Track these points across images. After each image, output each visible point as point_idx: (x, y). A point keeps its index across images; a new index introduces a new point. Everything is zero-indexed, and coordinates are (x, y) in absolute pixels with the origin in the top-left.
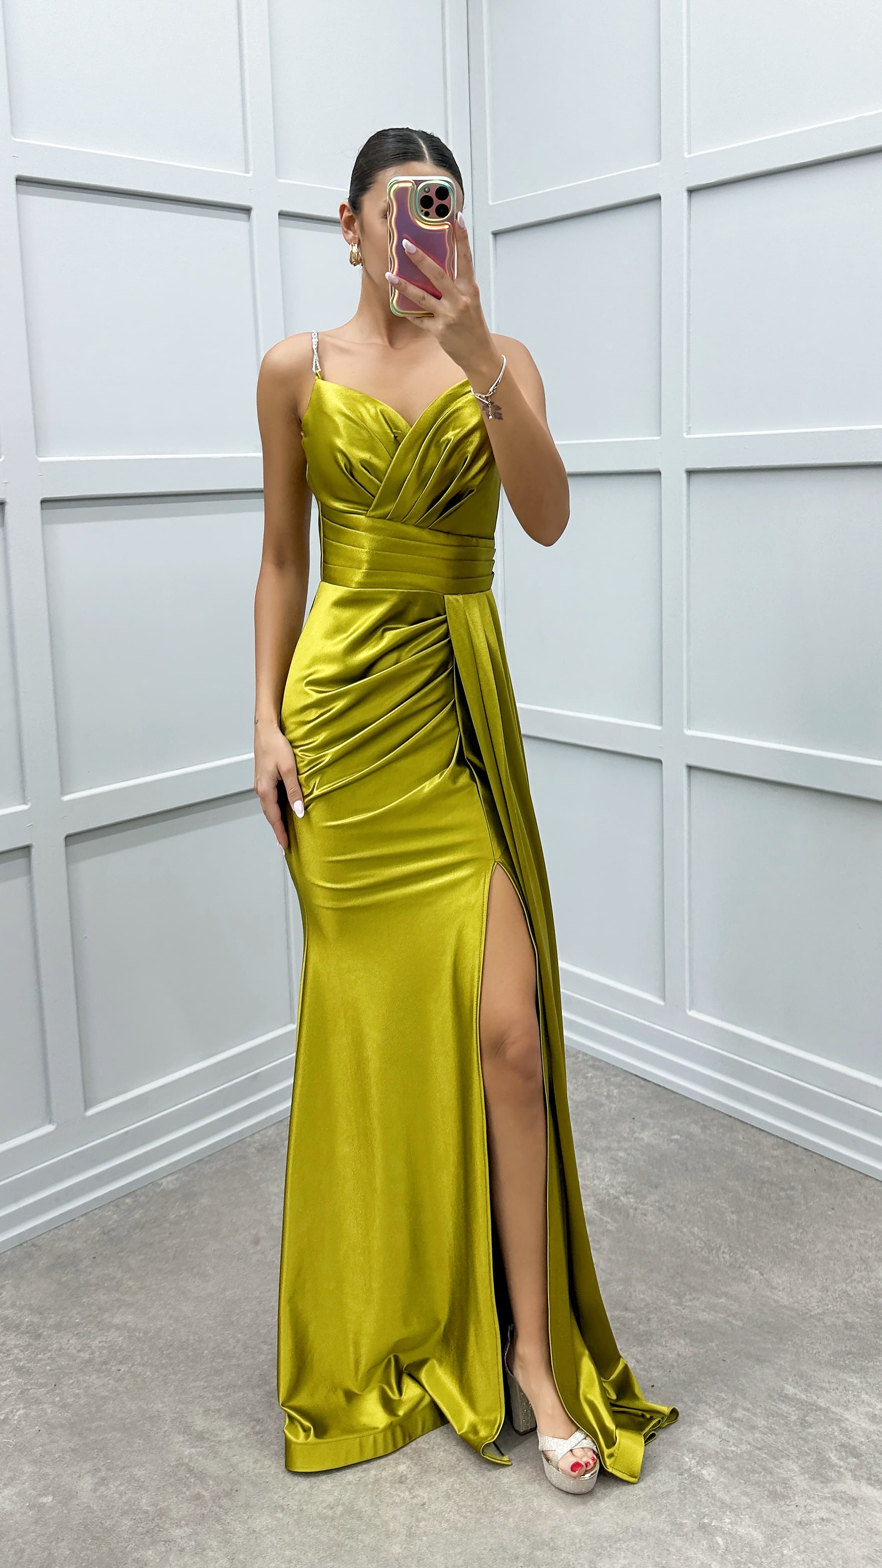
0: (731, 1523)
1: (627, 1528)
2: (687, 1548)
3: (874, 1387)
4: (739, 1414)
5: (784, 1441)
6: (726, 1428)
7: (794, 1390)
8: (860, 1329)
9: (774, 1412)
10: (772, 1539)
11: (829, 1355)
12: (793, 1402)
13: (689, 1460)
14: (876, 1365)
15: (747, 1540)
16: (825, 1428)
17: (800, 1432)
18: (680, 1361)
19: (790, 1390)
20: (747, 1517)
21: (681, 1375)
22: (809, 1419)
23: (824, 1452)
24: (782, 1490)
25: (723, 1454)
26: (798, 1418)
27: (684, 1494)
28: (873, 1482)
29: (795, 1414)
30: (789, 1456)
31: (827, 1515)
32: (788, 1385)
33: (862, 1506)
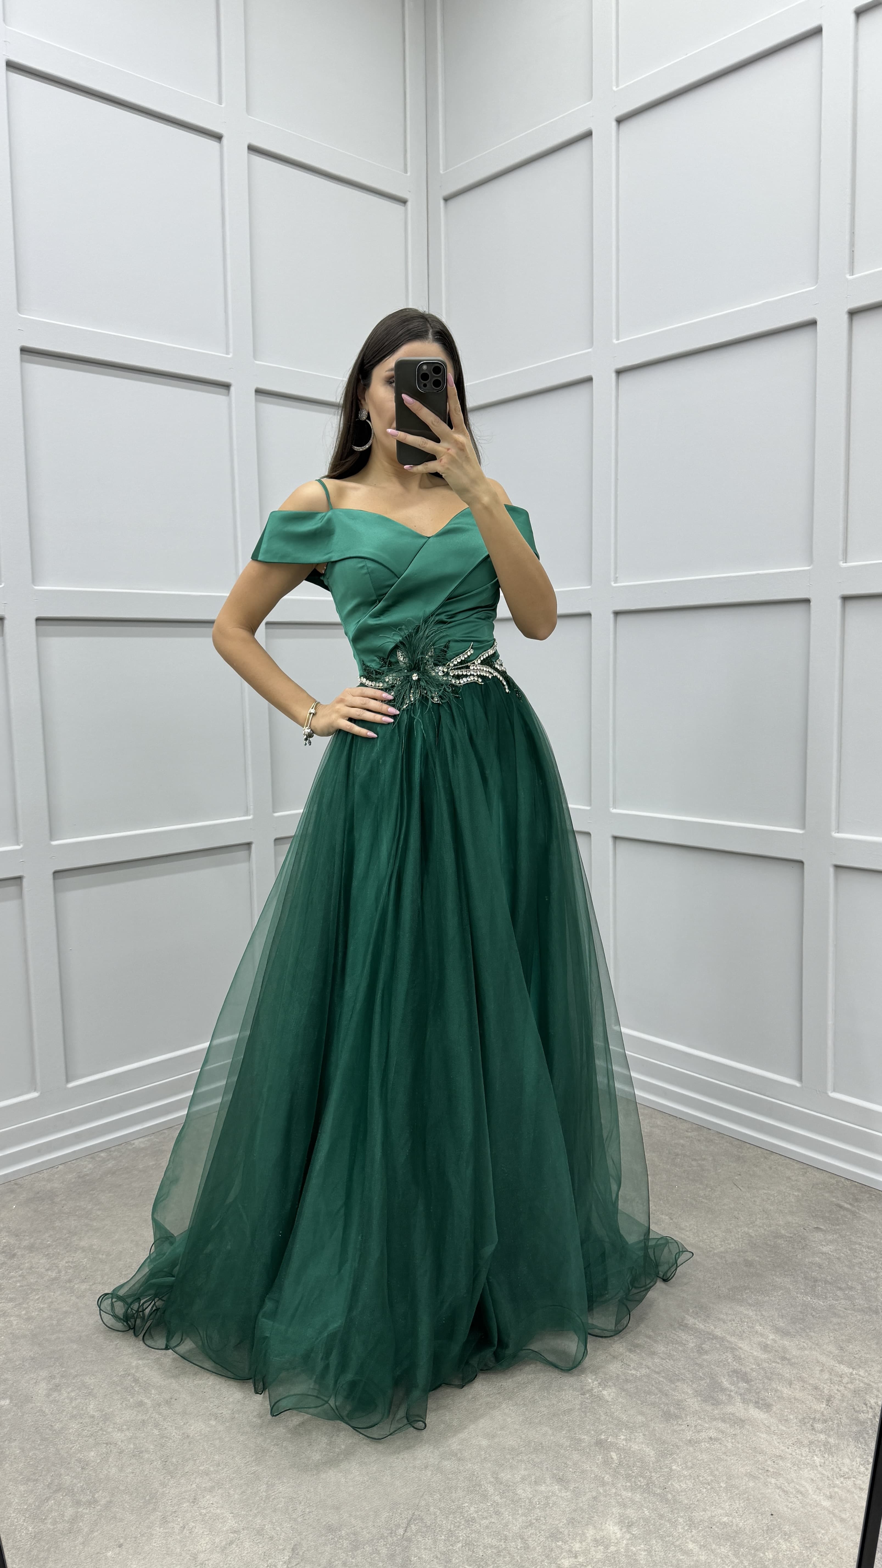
0: (626, 1440)
2: (583, 1462)
3: (768, 1320)
4: (641, 1341)
5: (681, 1367)
6: (627, 1353)
7: (693, 1320)
8: (758, 1267)
9: (674, 1339)
10: (662, 1455)
11: (728, 1289)
12: (692, 1331)
13: (592, 1382)
14: (771, 1300)
15: (640, 1456)
16: (720, 1354)
17: (696, 1358)
19: (690, 1321)
20: (641, 1434)
22: (706, 1347)
23: (717, 1376)
24: (676, 1411)
25: (623, 1377)
26: (695, 1346)
27: (585, 1413)
28: (760, 1406)
29: (693, 1342)
30: (685, 1380)
31: (715, 1434)
32: (689, 1315)
33: (748, 1427)
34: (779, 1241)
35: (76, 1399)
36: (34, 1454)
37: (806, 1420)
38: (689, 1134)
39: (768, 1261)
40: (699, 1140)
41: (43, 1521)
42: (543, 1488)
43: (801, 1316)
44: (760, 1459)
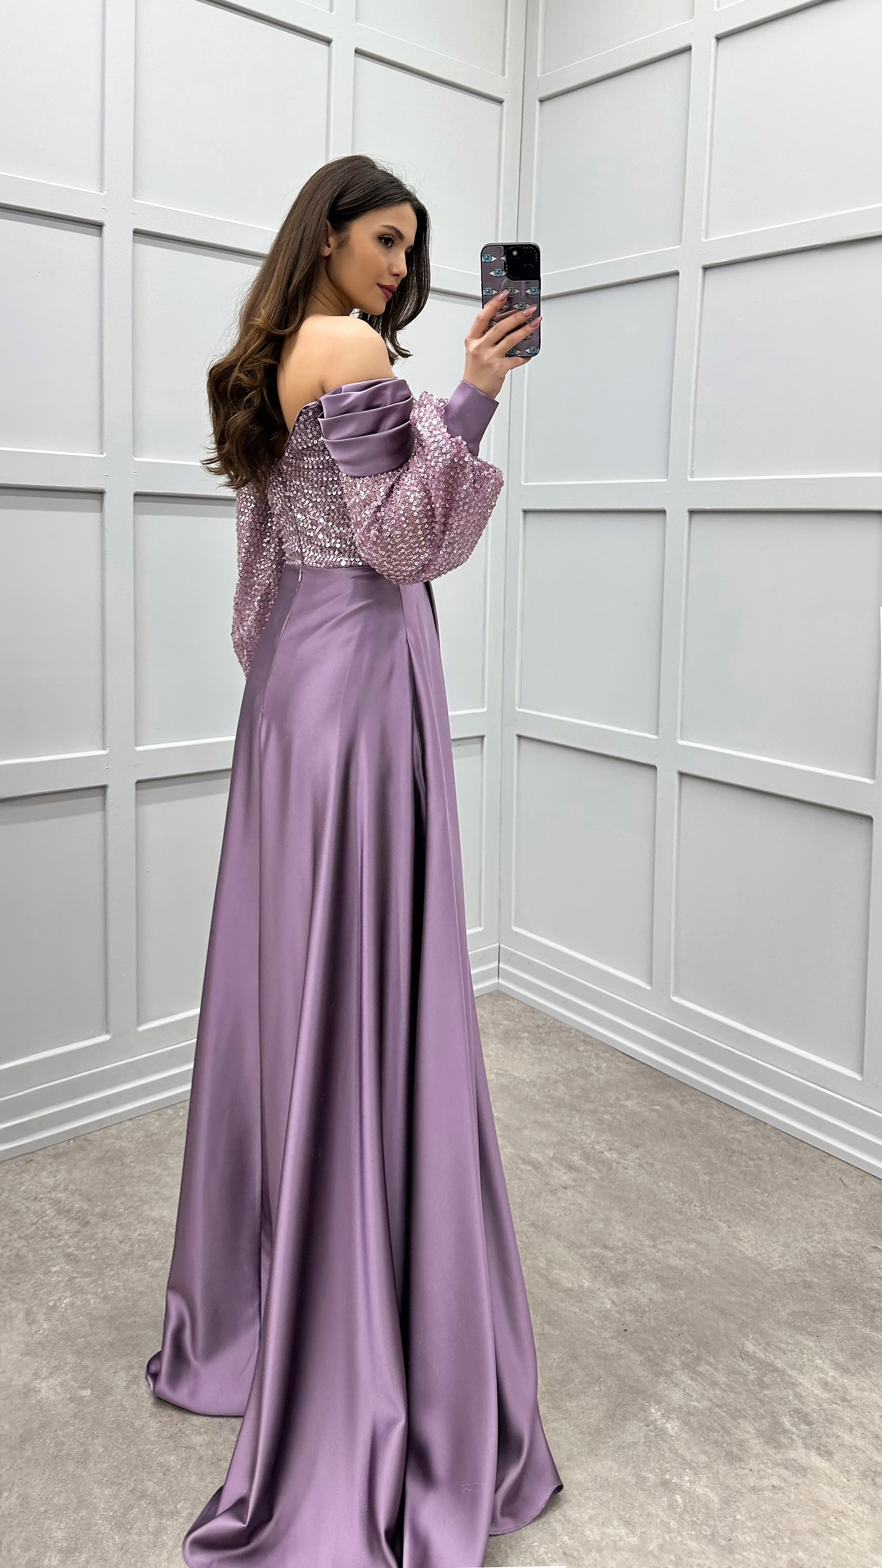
0: (690, 1481)
1: (596, 1476)
2: (649, 1504)
3: (827, 1353)
4: (703, 1368)
5: (742, 1401)
6: (689, 1382)
7: (754, 1348)
8: (817, 1290)
9: (735, 1368)
10: (726, 1502)
11: (788, 1314)
12: (753, 1360)
13: (655, 1412)
14: (831, 1330)
15: (704, 1501)
16: (781, 1390)
17: (757, 1393)
18: (651, 1306)
19: (750, 1347)
21: (652, 1321)
22: (767, 1380)
23: (779, 1416)
24: (739, 1452)
25: (686, 1409)
26: (756, 1378)
27: (649, 1446)
28: (822, 1452)
29: (754, 1373)
30: (746, 1417)
31: (778, 1482)
32: (748, 1341)
33: (810, 1477)
34: (839, 1261)
36: (117, 1454)
37: (867, 1473)
38: (746, 1128)
39: (826, 1284)
40: (756, 1136)
41: (128, 1531)
42: (610, 1531)
43: (860, 1351)
44: (823, 1514)
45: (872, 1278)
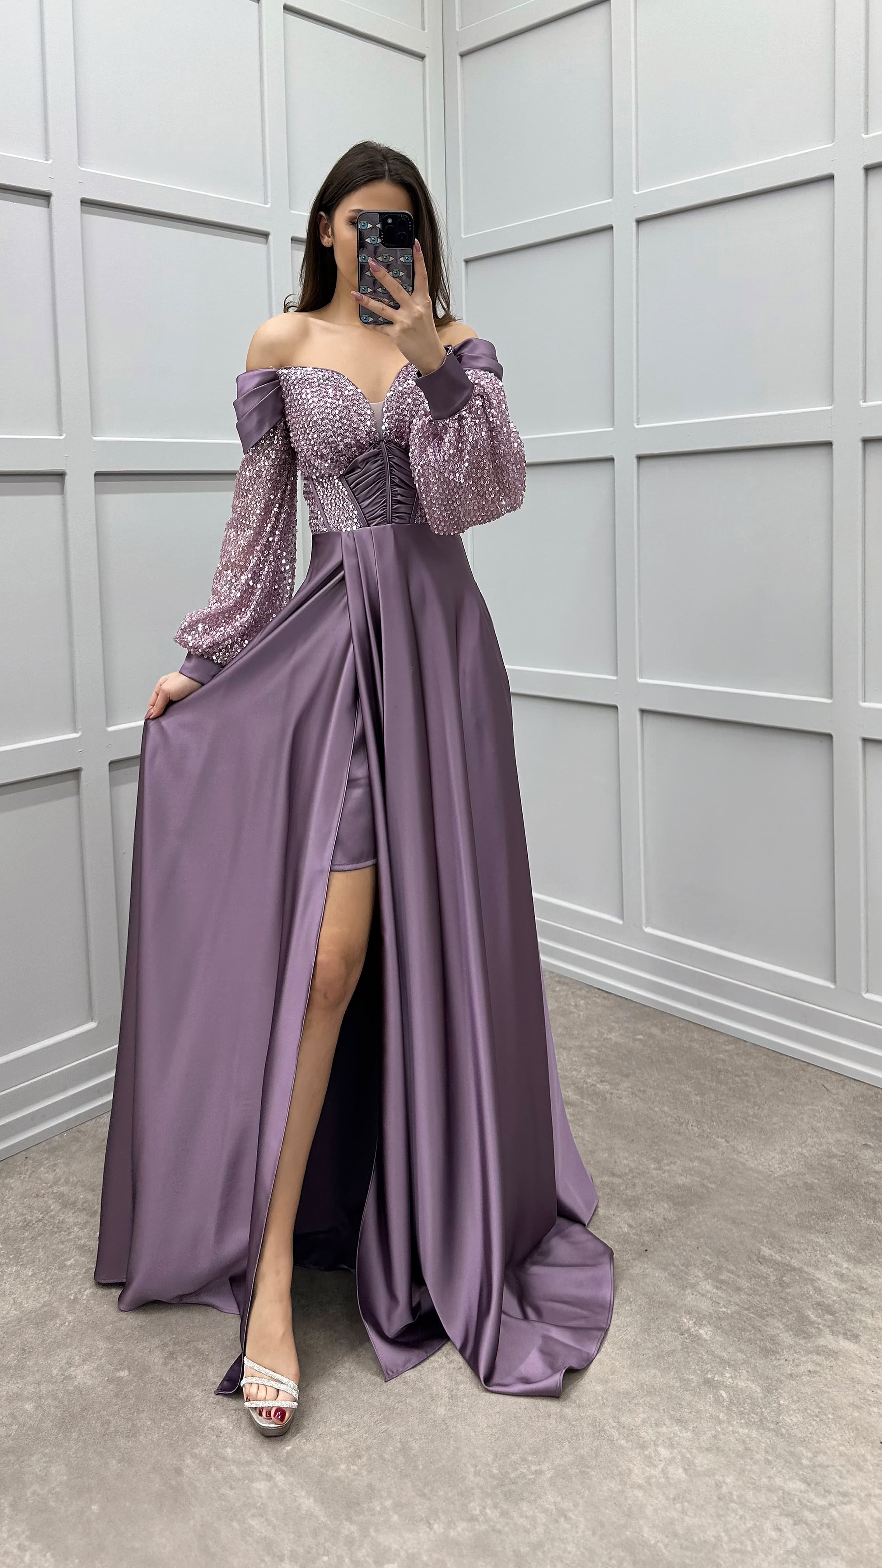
0: (731, 1377)
2: (696, 1402)
3: (839, 1247)
4: (725, 1276)
5: (768, 1301)
6: (715, 1290)
7: (770, 1252)
8: (819, 1190)
9: (755, 1273)
10: (769, 1391)
11: (796, 1216)
12: (771, 1263)
13: (687, 1322)
14: (838, 1225)
15: (748, 1393)
16: (801, 1287)
17: (779, 1292)
18: (666, 1224)
19: (766, 1251)
21: (669, 1238)
22: (787, 1279)
23: (803, 1310)
24: (772, 1346)
25: (716, 1315)
26: (777, 1279)
27: (688, 1353)
28: (849, 1336)
29: (773, 1275)
30: (773, 1315)
31: (813, 1367)
32: (763, 1246)
33: (842, 1359)
34: (834, 1161)
35: (194, 1366)
36: (166, 1424)
39: (827, 1183)
42: (664, 1429)
43: (868, 1242)
44: (859, 1389)
45: (868, 1174)
